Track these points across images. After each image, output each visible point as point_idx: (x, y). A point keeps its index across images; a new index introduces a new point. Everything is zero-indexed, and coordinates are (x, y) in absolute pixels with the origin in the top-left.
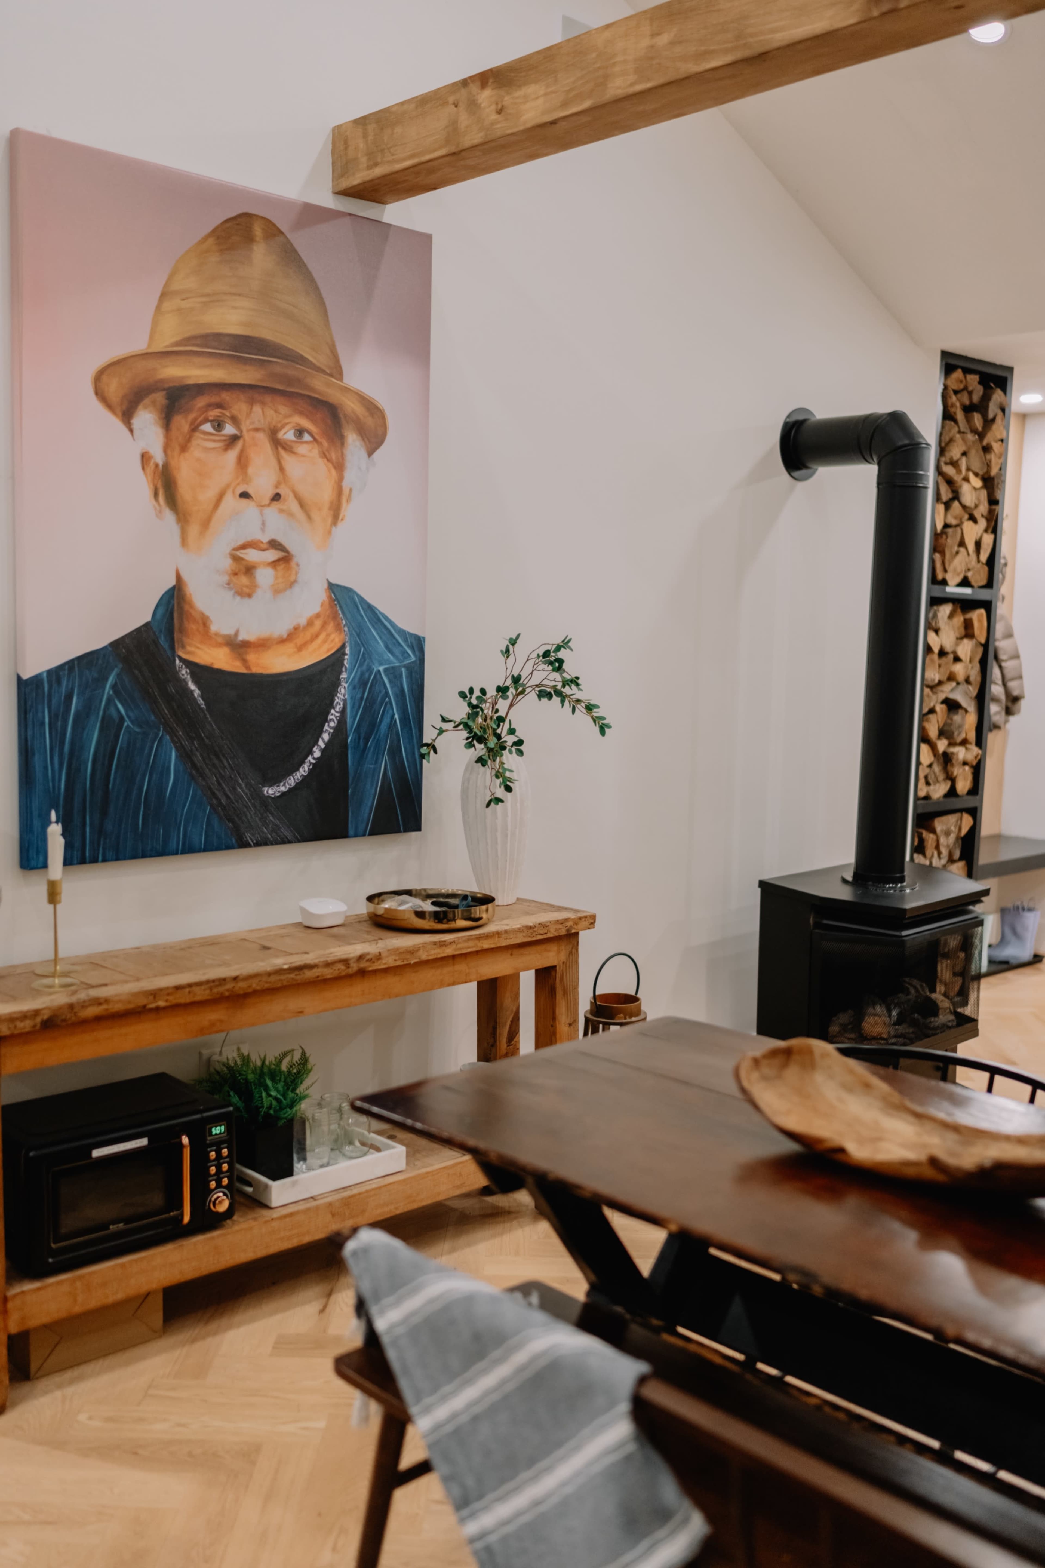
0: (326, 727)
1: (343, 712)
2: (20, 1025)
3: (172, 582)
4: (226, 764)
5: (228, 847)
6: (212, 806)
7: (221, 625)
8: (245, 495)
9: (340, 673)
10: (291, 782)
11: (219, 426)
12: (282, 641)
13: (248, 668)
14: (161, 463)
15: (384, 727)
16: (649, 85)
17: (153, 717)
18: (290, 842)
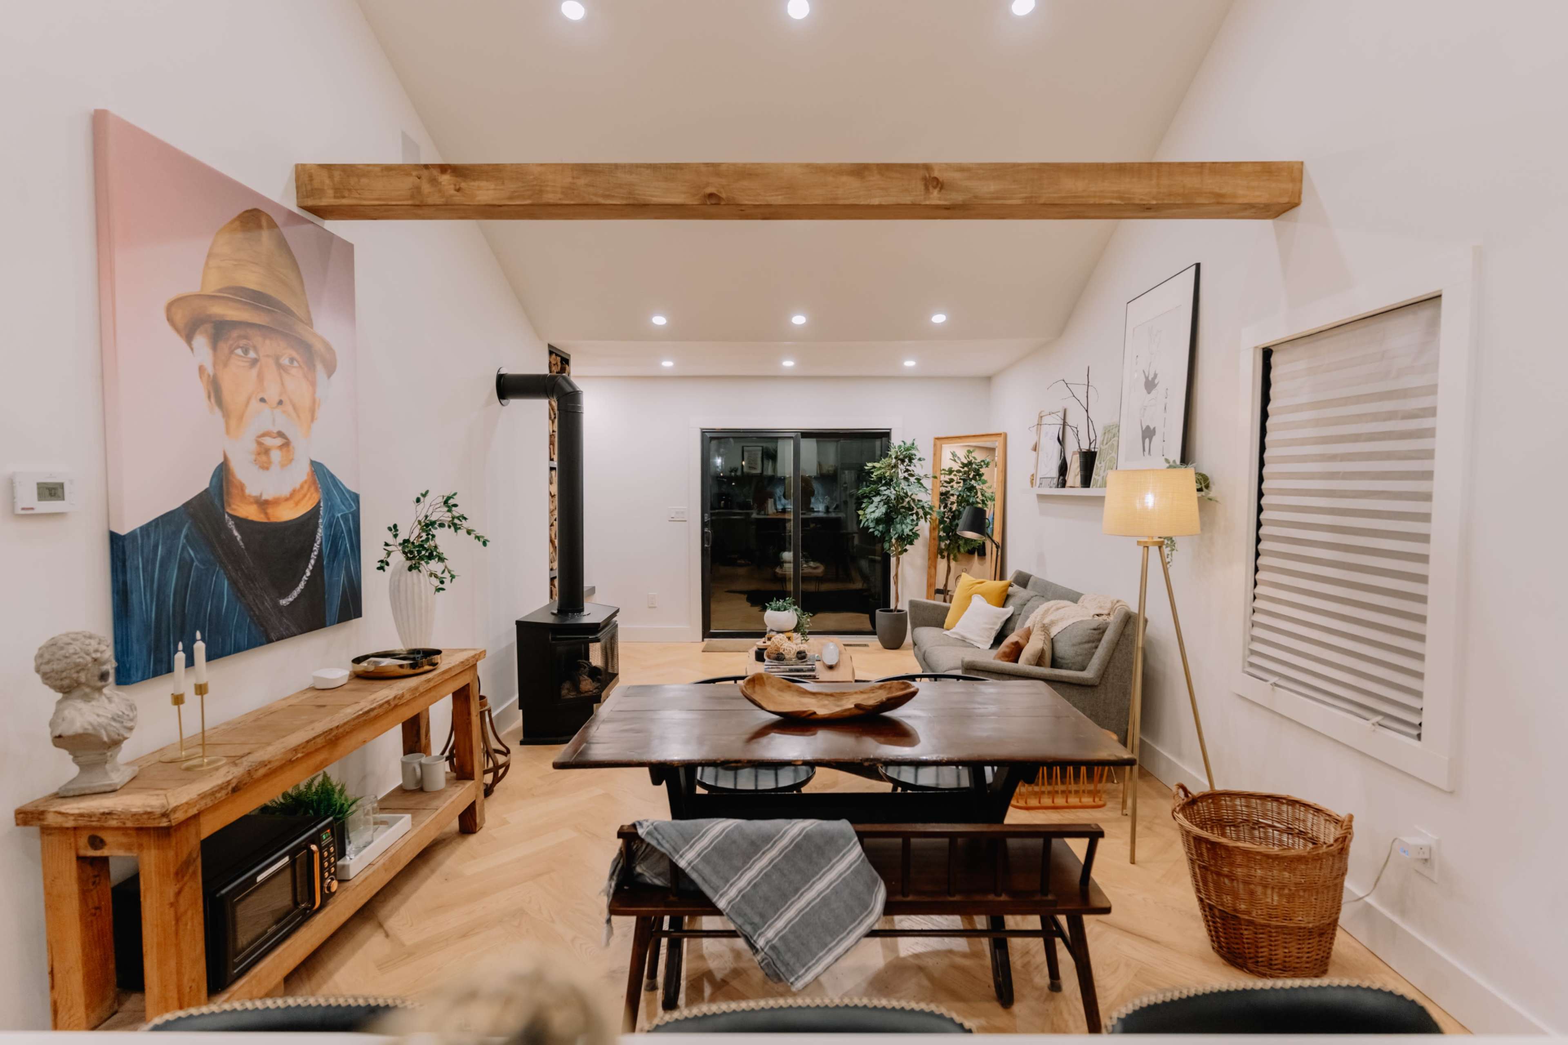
0: (312, 556)
1: (321, 544)
2: (218, 795)
3: (221, 460)
4: (257, 586)
5: (261, 644)
6: (250, 617)
7: (252, 490)
8: (262, 400)
9: (318, 519)
10: (295, 594)
11: (246, 352)
12: (287, 500)
13: (268, 519)
14: (211, 374)
15: (342, 553)
16: (572, 202)
17: (212, 557)
18: (295, 635)
